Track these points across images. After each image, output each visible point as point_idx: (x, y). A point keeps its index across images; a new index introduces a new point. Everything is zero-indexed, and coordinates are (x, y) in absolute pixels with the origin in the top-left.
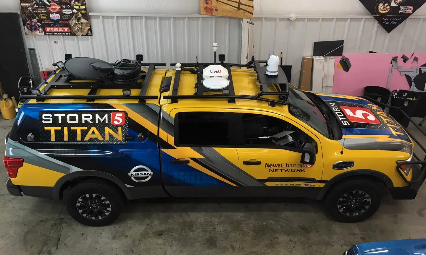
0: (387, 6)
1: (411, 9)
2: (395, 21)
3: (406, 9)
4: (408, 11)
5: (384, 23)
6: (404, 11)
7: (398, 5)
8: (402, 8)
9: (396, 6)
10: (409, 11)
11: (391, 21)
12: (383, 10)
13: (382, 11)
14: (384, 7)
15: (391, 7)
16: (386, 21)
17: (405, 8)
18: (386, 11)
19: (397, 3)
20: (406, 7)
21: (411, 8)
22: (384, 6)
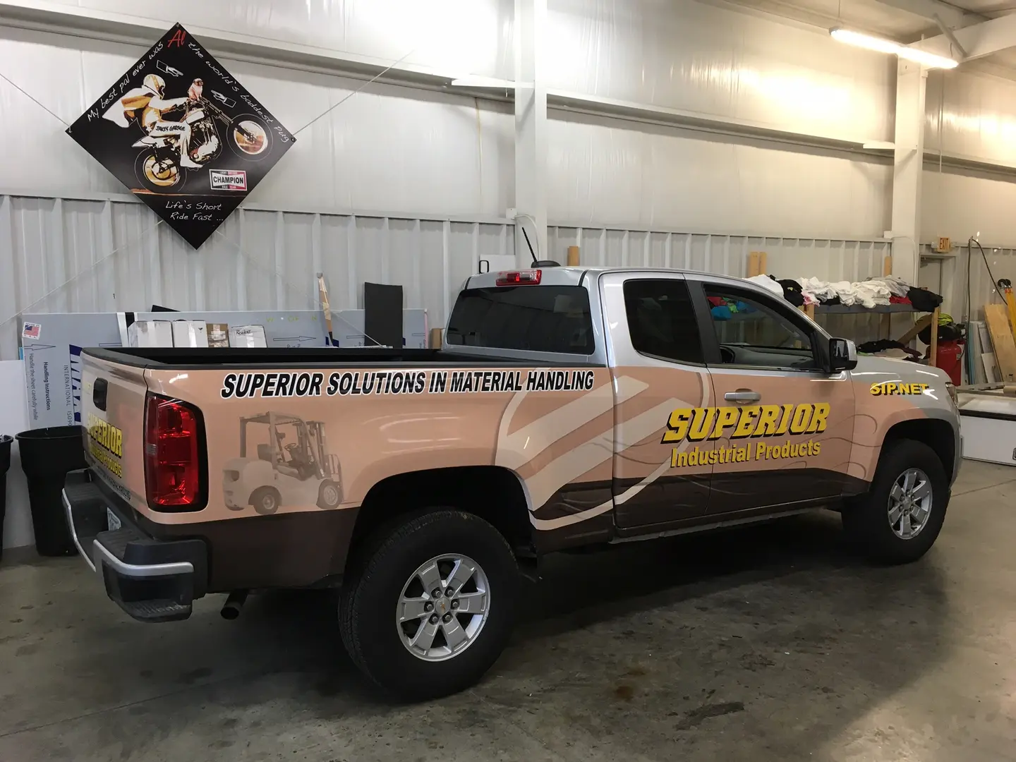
0: (169, 167)
1: (241, 180)
2: (205, 212)
3: (227, 180)
4: (233, 183)
5: (175, 217)
6: (224, 184)
7: (201, 166)
8: (214, 174)
9: (196, 168)
10: (236, 184)
11: (194, 210)
12: (160, 175)
13: (158, 179)
14: (162, 170)
15: (182, 170)
16: (177, 209)
17: (224, 176)
18: (170, 182)
19: (197, 160)
20: (227, 174)
21: (241, 176)
22: (160, 165)
